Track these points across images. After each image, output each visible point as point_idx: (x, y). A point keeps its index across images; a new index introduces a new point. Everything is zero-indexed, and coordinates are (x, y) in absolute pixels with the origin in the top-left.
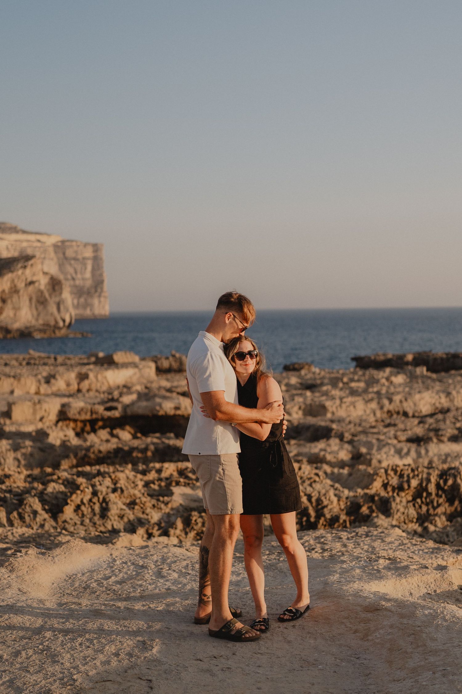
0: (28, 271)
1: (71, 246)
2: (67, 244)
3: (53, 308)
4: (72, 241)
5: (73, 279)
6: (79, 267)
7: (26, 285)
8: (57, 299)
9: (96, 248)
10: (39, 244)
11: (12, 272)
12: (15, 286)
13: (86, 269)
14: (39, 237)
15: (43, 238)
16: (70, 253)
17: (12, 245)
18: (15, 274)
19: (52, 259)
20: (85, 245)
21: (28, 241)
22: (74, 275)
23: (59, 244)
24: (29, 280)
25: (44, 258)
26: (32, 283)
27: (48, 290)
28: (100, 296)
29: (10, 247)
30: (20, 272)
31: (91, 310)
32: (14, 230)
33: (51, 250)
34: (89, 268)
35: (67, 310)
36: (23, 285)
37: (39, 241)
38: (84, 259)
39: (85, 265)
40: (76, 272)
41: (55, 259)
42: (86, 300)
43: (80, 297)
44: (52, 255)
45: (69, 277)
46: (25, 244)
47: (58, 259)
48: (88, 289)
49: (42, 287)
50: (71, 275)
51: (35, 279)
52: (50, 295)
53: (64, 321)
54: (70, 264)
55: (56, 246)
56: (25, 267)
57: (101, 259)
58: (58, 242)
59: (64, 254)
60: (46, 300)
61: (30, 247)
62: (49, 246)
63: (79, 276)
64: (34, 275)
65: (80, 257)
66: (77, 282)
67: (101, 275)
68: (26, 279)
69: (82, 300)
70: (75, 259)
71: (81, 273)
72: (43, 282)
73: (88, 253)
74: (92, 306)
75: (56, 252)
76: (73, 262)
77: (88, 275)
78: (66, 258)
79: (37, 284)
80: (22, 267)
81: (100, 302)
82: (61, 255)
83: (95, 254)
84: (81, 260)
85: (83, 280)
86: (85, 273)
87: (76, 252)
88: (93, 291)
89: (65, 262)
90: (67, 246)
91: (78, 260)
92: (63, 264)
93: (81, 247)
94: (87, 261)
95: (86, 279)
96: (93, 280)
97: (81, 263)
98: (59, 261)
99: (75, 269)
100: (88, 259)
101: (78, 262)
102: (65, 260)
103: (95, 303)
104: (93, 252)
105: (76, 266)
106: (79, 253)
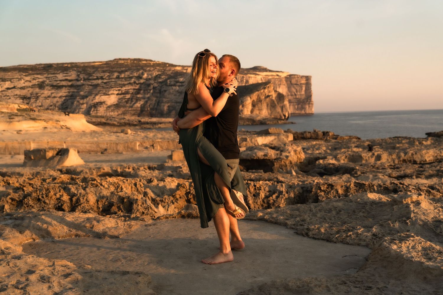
0: (266, 90)
1: (295, 77)
3: (279, 110)
4: (295, 75)
5: (295, 95)
6: (298, 88)
7: (265, 97)
8: (282, 105)
9: (308, 78)
10: (277, 77)
11: (258, 91)
12: (260, 98)
13: (302, 89)
14: (278, 73)
15: (279, 74)
16: (293, 81)
17: (264, 78)
18: (260, 91)
19: (284, 85)
20: (302, 77)
21: (272, 75)
22: (296, 93)
23: (288, 76)
24: (267, 94)
25: (280, 84)
26: (268, 96)
27: (277, 100)
28: (309, 104)
29: (263, 78)
30: (262, 91)
31: (304, 111)
32: (265, 70)
33: (284, 79)
34: (304, 88)
35: (287, 111)
36: (264, 97)
37: (278, 75)
38: (301, 84)
39: (302, 87)
40: (297, 92)
41: (286, 85)
42: (302, 106)
43: (298, 104)
44: (285, 82)
45: (293, 94)
46: (270, 77)
47: (287, 84)
48: (303, 100)
49: (274, 98)
50: (294, 93)
51: (270, 94)
52: (278, 103)
53: (285, 116)
54: (294, 87)
55: (286, 78)
56: (265, 88)
57: (310, 84)
58: (288, 75)
59: (291, 82)
60: (275, 105)
61: (273, 78)
62: (283, 78)
63: (298, 93)
64: (269, 92)
65: (299, 83)
66: (297, 97)
67: (310, 92)
68: (265, 95)
69: (300, 106)
70: (296, 84)
71: (299, 92)
72: (274, 95)
73: (303, 81)
74: (305, 109)
75: (286, 81)
76: (295, 86)
77: (303, 93)
78: (292, 84)
79: (271, 97)
80: (263, 88)
81: (309, 107)
82: (289, 83)
83: (307, 82)
84: (299, 85)
85: (300, 95)
86: (301, 92)
87: (297, 81)
88: (306, 101)
89: (291, 86)
90: (292, 77)
91: (298, 85)
92: (290, 87)
93: (299, 78)
94: (302, 85)
95: (302, 95)
96: (306, 95)
97: (300, 86)
98: (288, 86)
99: (296, 89)
100: (303, 84)
101: (298, 86)
102: (291, 85)
103: (307, 107)
104: (306, 80)
105: (297, 88)
106: (299, 81)
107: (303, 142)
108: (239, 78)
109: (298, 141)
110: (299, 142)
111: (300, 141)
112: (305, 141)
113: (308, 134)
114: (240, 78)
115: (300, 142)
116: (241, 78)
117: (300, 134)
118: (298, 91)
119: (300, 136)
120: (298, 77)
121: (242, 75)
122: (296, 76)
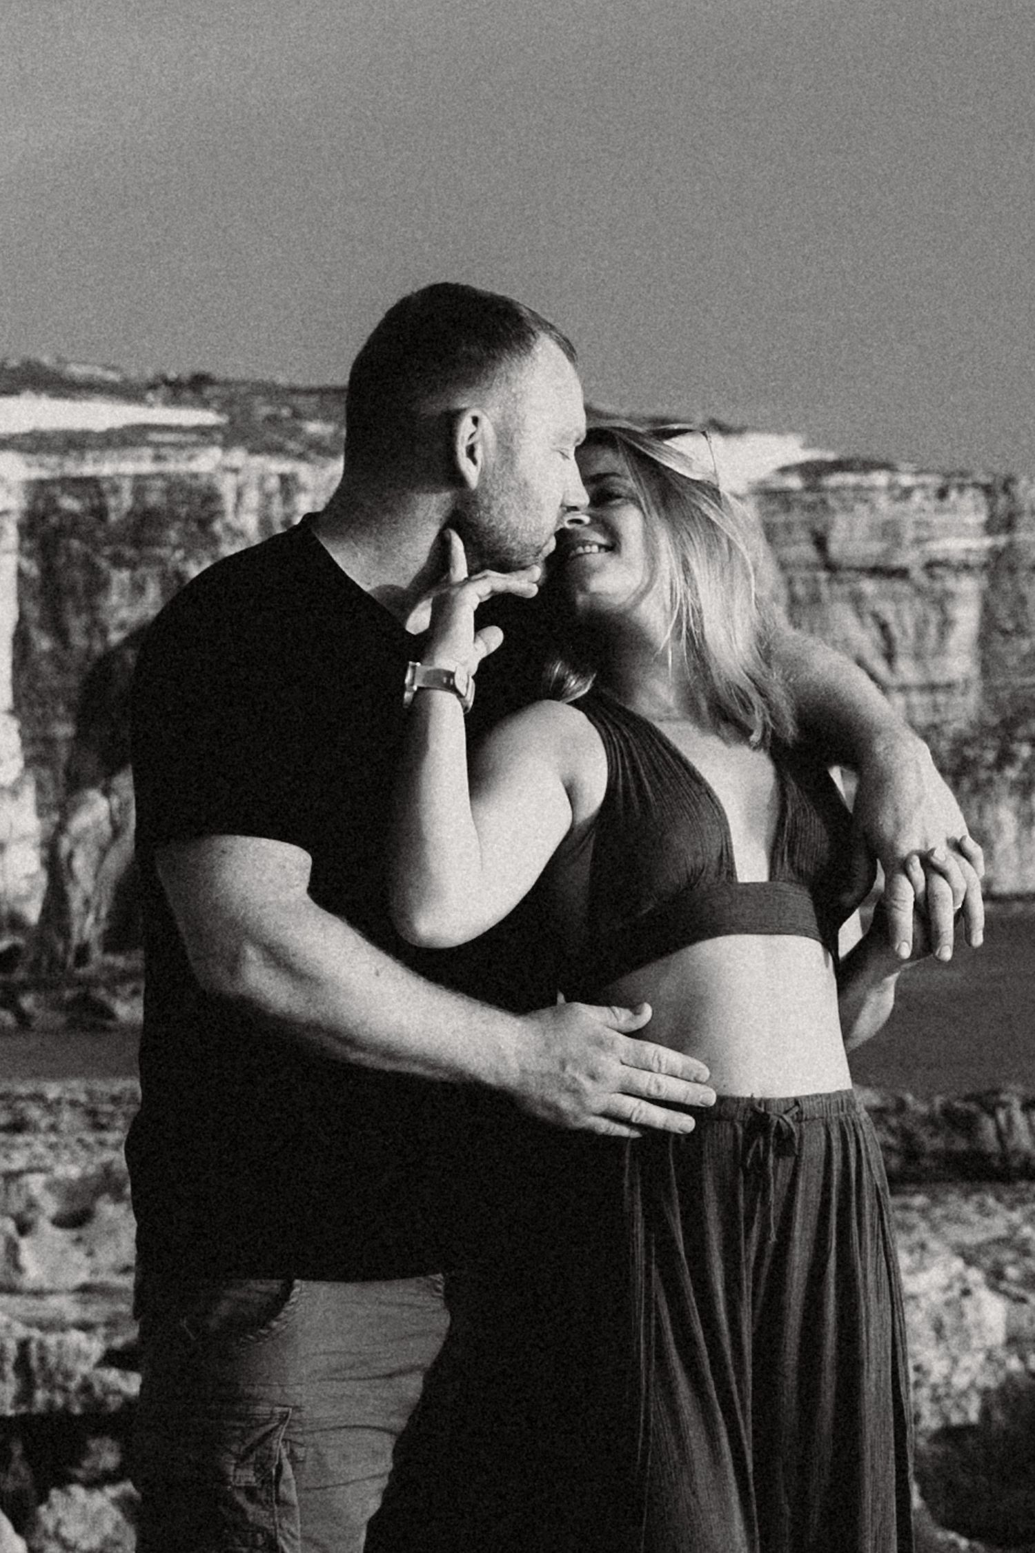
2: (835, 480)
4: (866, 466)
6: (904, 615)
9: (1010, 503)
13: (946, 624)
16: (850, 536)
20: (947, 487)
22: (881, 666)
23: (794, 482)
34: (967, 617)
38: (931, 566)
39: (942, 601)
40: (889, 656)
48: (962, 740)
54: (857, 600)
58: (784, 470)
59: (820, 542)
63: (909, 669)
65: (909, 558)
70: (878, 571)
71: (918, 656)
73: (962, 534)
75: (770, 534)
76: (869, 586)
77: (960, 662)
78: (831, 567)
82: (805, 551)
83: (1002, 540)
84: (917, 574)
85: (932, 688)
86: (941, 650)
87: (889, 531)
88: (990, 756)
89: (825, 590)
90: (836, 490)
91: (902, 573)
92: (816, 599)
93: (917, 497)
94: (951, 583)
95: (949, 686)
96: (989, 692)
97: (919, 591)
98: (790, 582)
99: (884, 627)
100: (966, 567)
101: (900, 587)
102: (823, 575)
103: (998, 825)
104: (989, 528)
105: (888, 611)
106: (909, 534)
107: (968, 1209)
108: (239, 495)
109: (919, 1200)
110: (924, 1212)
111: (935, 1200)
112: (991, 1201)
113: (1019, 1118)
114: (253, 498)
115: (938, 1212)
116: (267, 497)
117: (929, 1120)
118: (904, 644)
119: (932, 1143)
120: (907, 493)
121: (278, 466)
122: (880, 479)
